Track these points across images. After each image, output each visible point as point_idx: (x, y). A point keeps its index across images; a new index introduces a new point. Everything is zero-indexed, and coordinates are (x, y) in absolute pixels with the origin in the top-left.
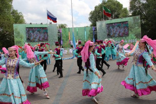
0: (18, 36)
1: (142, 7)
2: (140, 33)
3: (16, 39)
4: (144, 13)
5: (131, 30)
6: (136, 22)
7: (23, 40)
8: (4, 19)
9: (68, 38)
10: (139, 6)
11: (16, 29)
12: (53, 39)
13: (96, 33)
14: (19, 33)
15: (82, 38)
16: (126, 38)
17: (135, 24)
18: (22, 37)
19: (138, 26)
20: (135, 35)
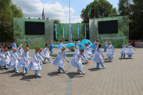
0: (17, 29)
1: (130, 8)
2: (128, 31)
3: (15, 32)
4: (132, 13)
5: (120, 28)
6: (125, 21)
7: (22, 33)
8: (4, 12)
9: (63, 33)
10: (127, 7)
11: (16, 23)
12: (49, 34)
13: (89, 29)
14: (18, 26)
15: (75, 33)
16: (115, 35)
17: (124, 23)
18: (20, 30)
19: (126, 25)
20: (124, 33)
